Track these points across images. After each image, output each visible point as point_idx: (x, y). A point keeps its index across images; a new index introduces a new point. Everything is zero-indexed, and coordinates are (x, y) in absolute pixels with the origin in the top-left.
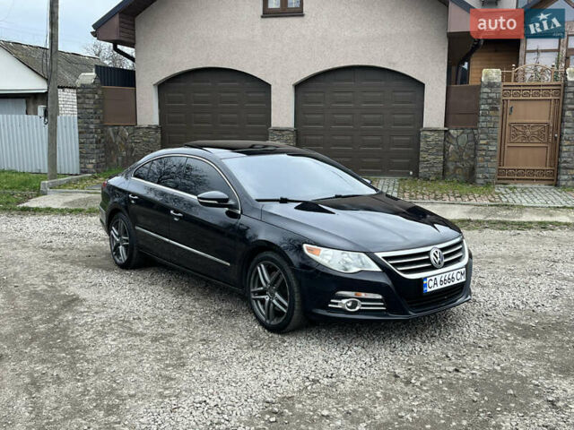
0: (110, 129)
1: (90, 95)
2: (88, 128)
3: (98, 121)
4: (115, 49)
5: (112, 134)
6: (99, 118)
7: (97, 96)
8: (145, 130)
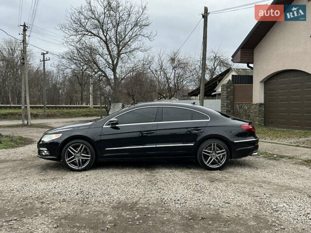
0: (237, 105)
1: (225, 89)
2: (224, 105)
3: (229, 101)
4: (248, 66)
5: (238, 108)
6: (230, 100)
7: (229, 90)
8: (255, 106)
